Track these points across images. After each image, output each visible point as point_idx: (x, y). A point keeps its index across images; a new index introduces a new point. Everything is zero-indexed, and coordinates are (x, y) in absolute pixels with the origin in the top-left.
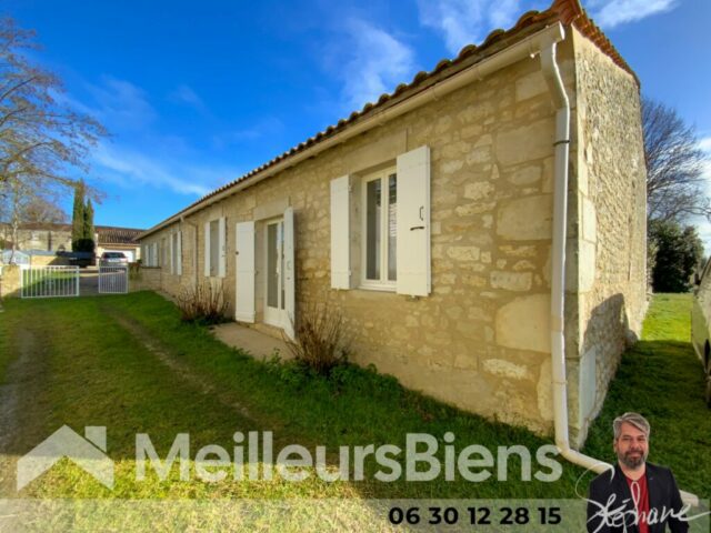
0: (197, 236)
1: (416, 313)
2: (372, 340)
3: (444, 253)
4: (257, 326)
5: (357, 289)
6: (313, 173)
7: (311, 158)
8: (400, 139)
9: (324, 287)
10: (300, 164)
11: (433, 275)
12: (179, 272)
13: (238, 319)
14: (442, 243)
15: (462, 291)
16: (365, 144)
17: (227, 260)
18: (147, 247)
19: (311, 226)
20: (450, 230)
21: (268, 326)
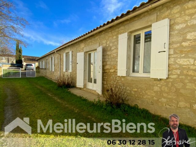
0: (60, 58)
1: (159, 86)
2: (136, 96)
3: (175, 61)
4: (84, 89)
5: (129, 76)
6: (110, 33)
7: (110, 27)
8: (153, 17)
9: (113, 76)
10: (106, 29)
11: (169, 71)
12: (53, 70)
13: (77, 86)
14: (174, 57)
15: (183, 77)
16: (135, 20)
17: (72, 66)
18: (41, 62)
19: (108, 53)
20: (179, 52)
21: (89, 89)
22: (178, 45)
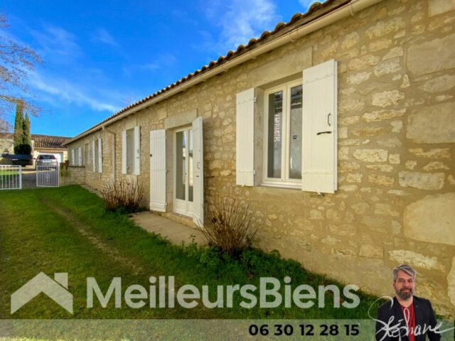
0: (115, 142)
1: (320, 208)
2: (275, 229)
3: (350, 155)
4: (168, 215)
5: (259, 186)
6: (220, 88)
7: (219, 75)
8: (305, 55)
9: (229, 184)
10: (209, 79)
11: (339, 175)
12: (100, 171)
13: (151, 209)
14: (349, 146)
15: (368, 189)
16: (271, 61)
17: (141, 161)
18: (73, 151)
19: (217, 133)
20: (358, 134)
21: (178, 215)
22: (357, 118)
